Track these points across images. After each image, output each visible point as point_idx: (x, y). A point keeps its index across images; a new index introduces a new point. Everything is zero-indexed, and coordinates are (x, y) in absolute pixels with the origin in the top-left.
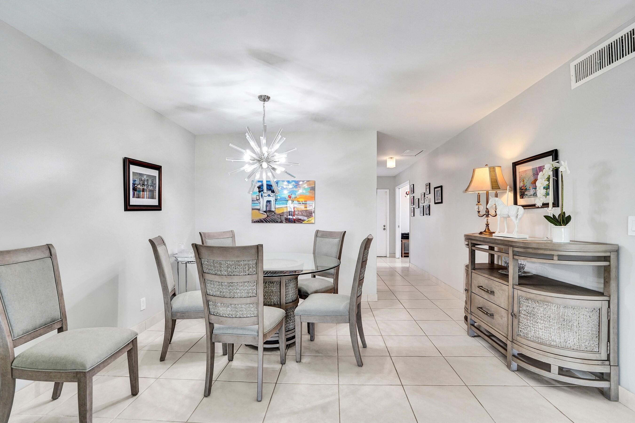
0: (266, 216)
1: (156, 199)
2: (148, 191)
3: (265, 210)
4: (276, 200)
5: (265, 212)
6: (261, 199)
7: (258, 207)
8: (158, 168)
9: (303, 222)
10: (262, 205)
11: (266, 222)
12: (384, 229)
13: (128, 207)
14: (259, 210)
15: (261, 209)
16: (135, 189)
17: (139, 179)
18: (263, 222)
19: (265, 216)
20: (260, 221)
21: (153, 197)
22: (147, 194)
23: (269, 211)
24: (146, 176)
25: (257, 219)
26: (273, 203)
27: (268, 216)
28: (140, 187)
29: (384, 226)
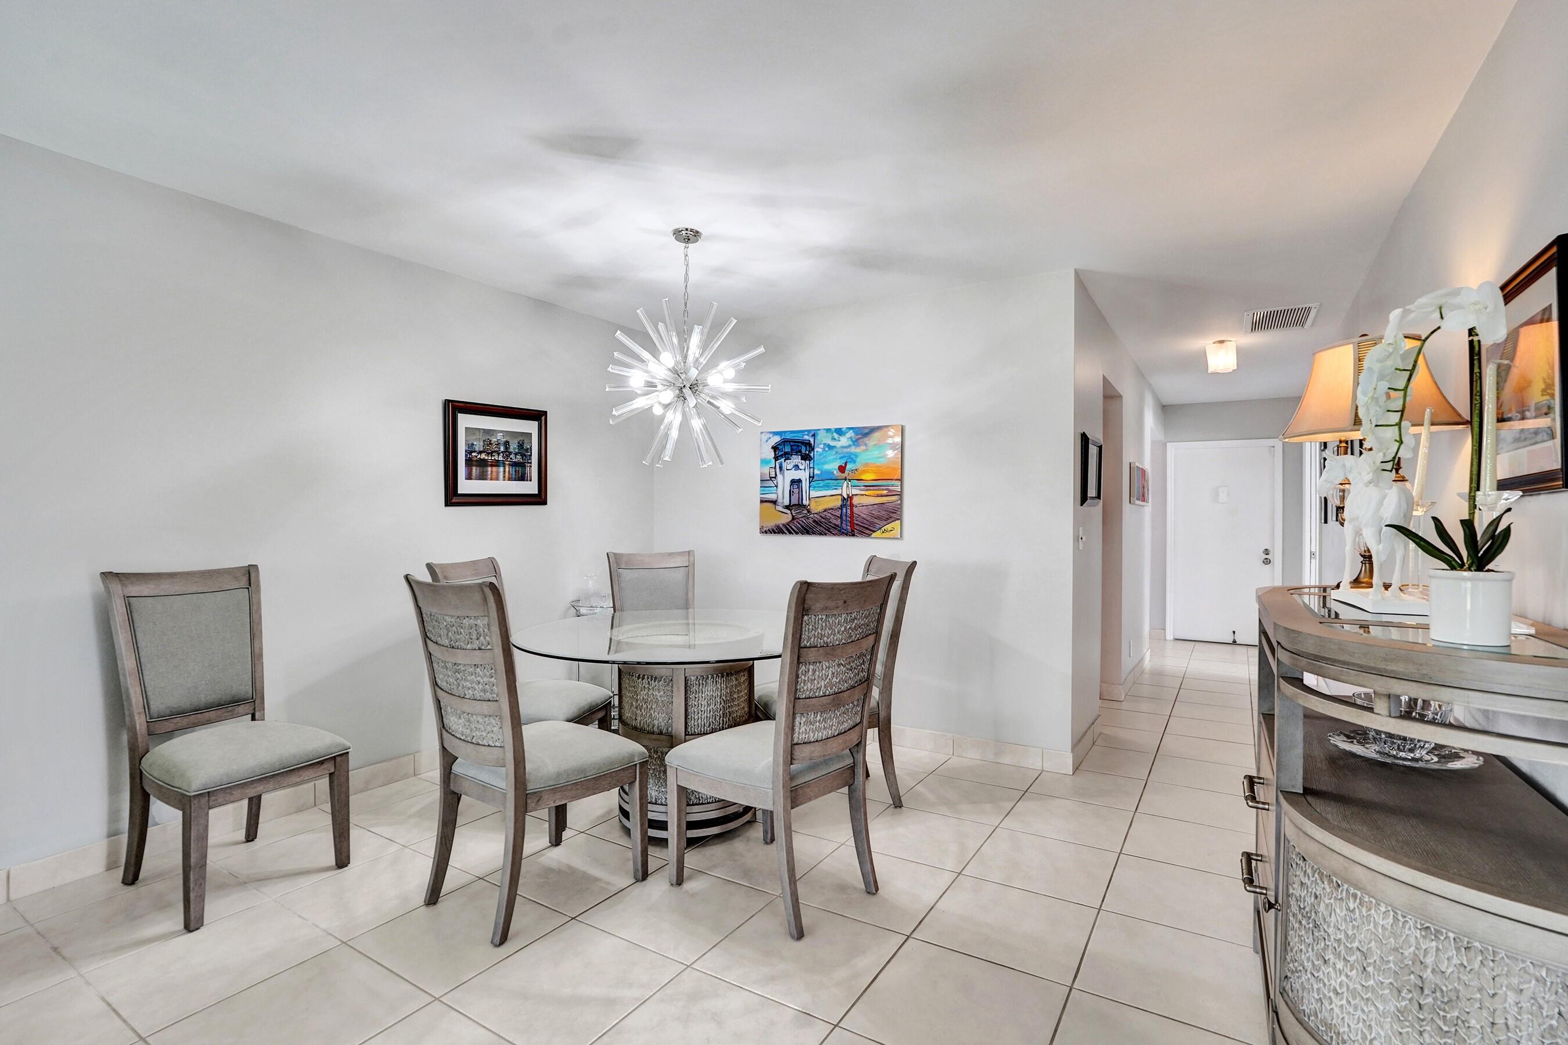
0: (790, 517)
1: (531, 481)
2: (509, 465)
3: (787, 503)
4: (812, 478)
5: (787, 507)
6: (779, 476)
7: (773, 497)
8: (538, 416)
9: (874, 535)
10: (782, 492)
11: (790, 533)
12: (1267, 562)
13: (453, 497)
14: (774, 502)
15: (780, 500)
16: (469, 462)
17: (484, 441)
18: (783, 533)
19: (786, 518)
20: (778, 530)
21: (522, 478)
22: (504, 471)
23: (796, 506)
24: (502, 434)
25: (770, 524)
26: (805, 485)
27: (793, 518)
28: (486, 458)
29: (1267, 552)
